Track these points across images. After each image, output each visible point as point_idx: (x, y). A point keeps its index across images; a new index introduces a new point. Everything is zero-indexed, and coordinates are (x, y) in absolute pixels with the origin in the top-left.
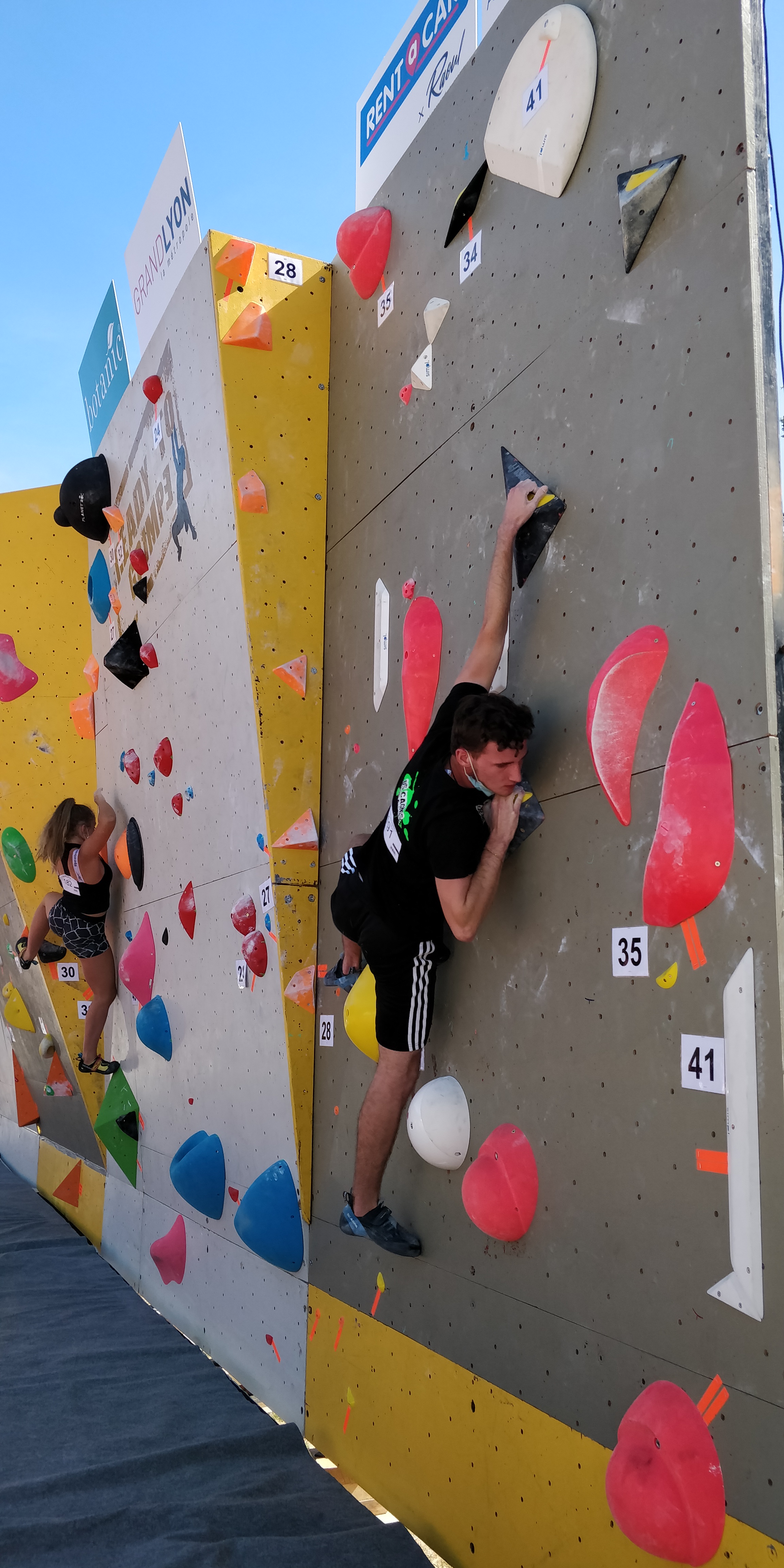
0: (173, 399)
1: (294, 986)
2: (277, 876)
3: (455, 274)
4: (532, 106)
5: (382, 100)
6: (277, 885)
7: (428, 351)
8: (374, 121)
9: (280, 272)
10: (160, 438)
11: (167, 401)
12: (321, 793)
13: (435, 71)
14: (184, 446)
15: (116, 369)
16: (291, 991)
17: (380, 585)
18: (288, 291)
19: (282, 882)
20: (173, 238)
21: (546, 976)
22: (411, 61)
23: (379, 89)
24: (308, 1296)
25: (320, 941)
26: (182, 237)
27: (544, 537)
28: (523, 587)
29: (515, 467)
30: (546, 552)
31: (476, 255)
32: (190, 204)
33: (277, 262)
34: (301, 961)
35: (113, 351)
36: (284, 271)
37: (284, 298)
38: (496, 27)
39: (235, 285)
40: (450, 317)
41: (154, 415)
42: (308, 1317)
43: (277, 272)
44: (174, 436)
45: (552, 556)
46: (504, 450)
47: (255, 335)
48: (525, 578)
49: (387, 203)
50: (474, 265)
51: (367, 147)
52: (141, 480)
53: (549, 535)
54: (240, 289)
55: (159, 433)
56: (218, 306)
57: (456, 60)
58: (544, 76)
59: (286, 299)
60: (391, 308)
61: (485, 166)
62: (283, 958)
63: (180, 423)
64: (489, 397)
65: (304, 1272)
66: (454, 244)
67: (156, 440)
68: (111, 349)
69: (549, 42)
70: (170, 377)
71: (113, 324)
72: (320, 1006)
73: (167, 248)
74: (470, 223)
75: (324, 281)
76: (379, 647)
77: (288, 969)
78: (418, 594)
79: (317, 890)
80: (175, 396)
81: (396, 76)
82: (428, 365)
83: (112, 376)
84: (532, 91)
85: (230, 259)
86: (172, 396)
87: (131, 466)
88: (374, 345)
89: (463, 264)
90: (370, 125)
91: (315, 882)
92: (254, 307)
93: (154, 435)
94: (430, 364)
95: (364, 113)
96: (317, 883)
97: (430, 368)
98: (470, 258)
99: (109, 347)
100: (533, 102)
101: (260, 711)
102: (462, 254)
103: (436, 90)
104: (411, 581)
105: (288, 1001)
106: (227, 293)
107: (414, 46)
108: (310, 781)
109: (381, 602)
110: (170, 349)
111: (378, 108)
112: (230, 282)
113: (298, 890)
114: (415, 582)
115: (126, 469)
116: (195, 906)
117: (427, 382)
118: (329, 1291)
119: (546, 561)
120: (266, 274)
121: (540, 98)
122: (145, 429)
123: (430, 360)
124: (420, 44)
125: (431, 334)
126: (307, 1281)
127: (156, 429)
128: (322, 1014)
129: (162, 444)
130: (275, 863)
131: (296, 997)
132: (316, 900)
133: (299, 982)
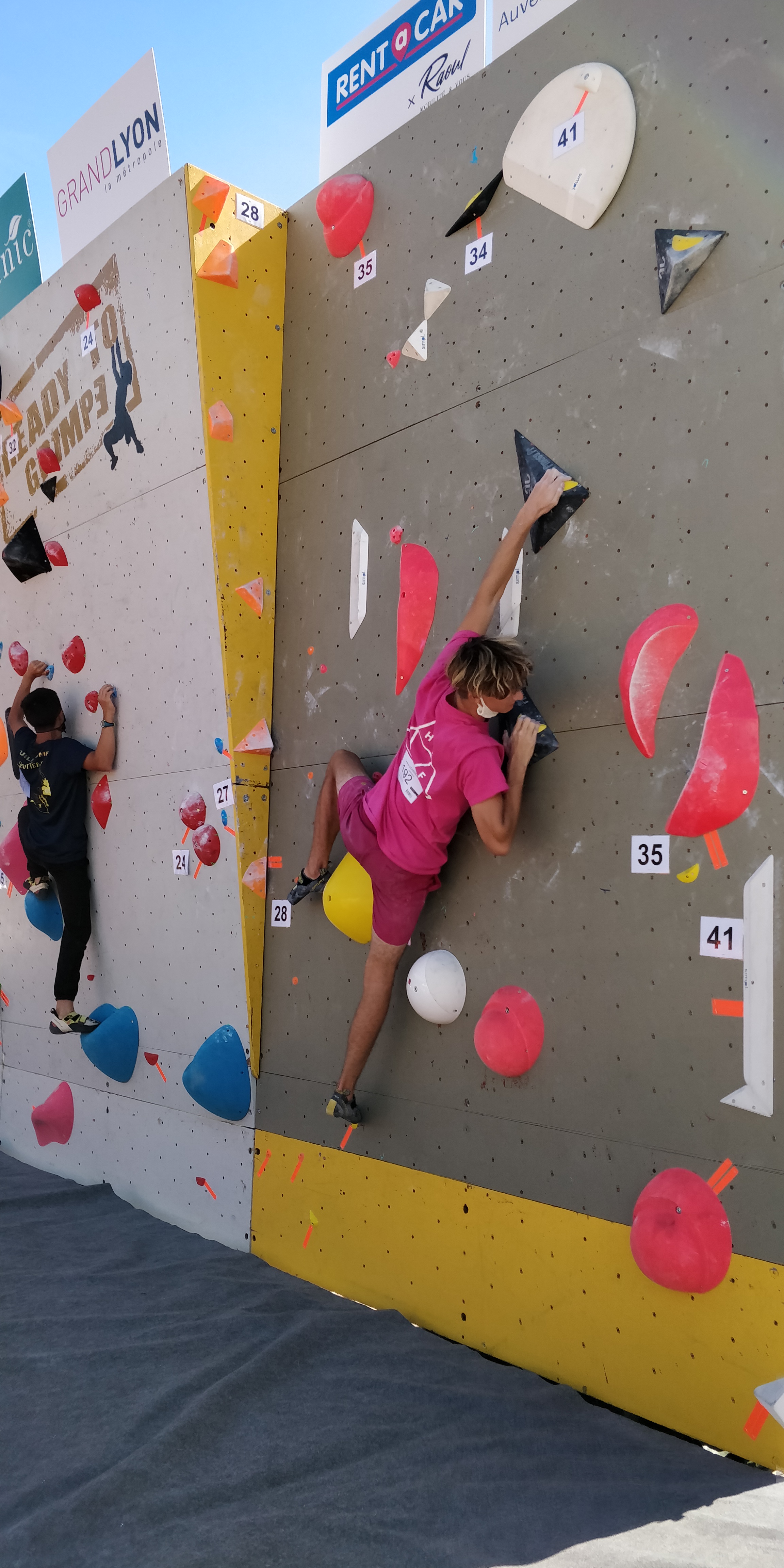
0: (118, 315)
1: (250, 874)
2: (237, 777)
3: (459, 263)
4: (564, 143)
5: (358, 72)
6: (237, 786)
7: (424, 326)
8: (347, 88)
9: (246, 213)
10: (92, 347)
11: (108, 313)
12: (272, 705)
13: (431, 67)
14: (130, 362)
15: (20, 262)
16: (248, 879)
17: (356, 525)
18: (252, 232)
19: (241, 783)
20: (128, 155)
21: (558, 871)
22: (399, 47)
23: (355, 59)
24: (254, 1140)
25: (272, 836)
26: (142, 159)
27: (565, 516)
28: (538, 554)
29: (533, 450)
30: (566, 528)
31: (485, 253)
32: (157, 129)
33: (243, 204)
34: (255, 853)
35: (16, 244)
36: (249, 213)
37: (248, 239)
38: (515, 52)
39: (208, 222)
40: (450, 302)
41: (85, 323)
42: (254, 1157)
43: (243, 213)
44: (116, 349)
45: (572, 532)
46: (518, 434)
47: (228, 273)
48: (542, 547)
49: (367, 173)
50: (481, 263)
51: (336, 111)
52: (57, 381)
53: (570, 515)
54: (213, 226)
55: (91, 342)
56: (194, 240)
57: (460, 65)
58: (579, 119)
59: (250, 240)
60: (373, 274)
61: (500, 176)
62: (241, 850)
63: (127, 340)
64: (499, 382)
65: (250, 1119)
66: (457, 235)
67: (86, 348)
68: (14, 241)
69: (586, 93)
70: (114, 291)
71: (20, 217)
72: (272, 892)
73: (118, 164)
74: (479, 223)
75: (281, 227)
76: (357, 582)
77: (246, 859)
78: (406, 540)
79: (268, 791)
80: (121, 310)
81: (378, 56)
82: (423, 339)
83: (13, 268)
84: (565, 130)
85: (206, 195)
86: (116, 310)
87: (40, 364)
88: (348, 303)
89: (469, 257)
90: (341, 91)
91: (267, 783)
92: (223, 245)
93: (83, 344)
94: (426, 338)
95: (333, 77)
96: (268, 785)
97: (426, 342)
98: (478, 254)
99: (11, 238)
100: (565, 140)
101: (225, 627)
102: (469, 248)
103: (433, 84)
104: (399, 528)
105: (245, 887)
106: (202, 229)
107: (404, 34)
108: (265, 694)
109: (359, 541)
110: (116, 264)
111: (354, 78)
112: (205, 218)
113: (254, 790)
114: (403, 530)
115: (32, 366)
116: (110, 799)
117: (423, 355)
118: (284, 1134)
119: (566, 536)
120: (234, 213)
121: (575, 139)
122: (67, 334)
123: (425, 334)
124: (411, 35)
125: (429, 311)
126: (253, 1127)
127: (86, 337)
128: (274, 899)
129: (95, 354)
130: (236, 766)
131: (252, 884)
132: (268, 800)
133: (255, 871)
